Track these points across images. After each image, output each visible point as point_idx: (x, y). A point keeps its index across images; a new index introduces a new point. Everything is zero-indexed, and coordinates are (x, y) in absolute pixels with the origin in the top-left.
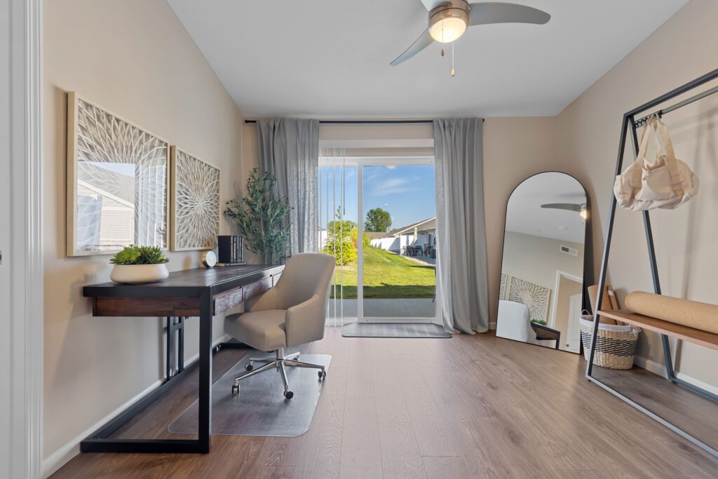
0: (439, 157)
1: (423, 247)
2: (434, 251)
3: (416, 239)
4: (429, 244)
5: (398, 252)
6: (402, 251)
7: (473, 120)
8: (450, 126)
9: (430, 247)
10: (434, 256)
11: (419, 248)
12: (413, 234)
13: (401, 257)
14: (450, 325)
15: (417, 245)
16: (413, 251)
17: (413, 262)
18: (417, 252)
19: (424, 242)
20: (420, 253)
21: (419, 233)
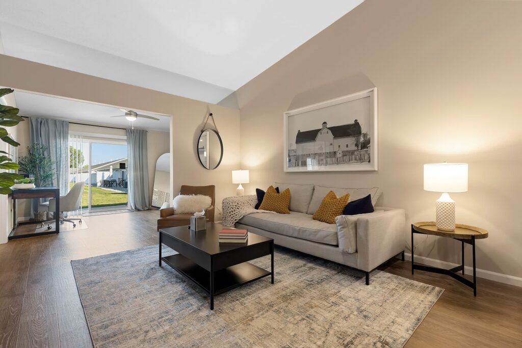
0: (129, 143)
1: (117, 181)
2: (126, 183)
3: (111, 175)
4: (123, 178)
5: (95, 185)
6: (99, 184)
7: (143, 131)
8: (133, 132)
9: (123, 180)
10: (126, 187)
11: (115, 181)
12: (109, 170)
13: (98, 188)
14: (133, 208)
15: (112, 179)
16: (108, 184)
17: (109, 191)
18: (112, 184)
19: (118, 177)
20: (115, 184)
21: (113, 169)
